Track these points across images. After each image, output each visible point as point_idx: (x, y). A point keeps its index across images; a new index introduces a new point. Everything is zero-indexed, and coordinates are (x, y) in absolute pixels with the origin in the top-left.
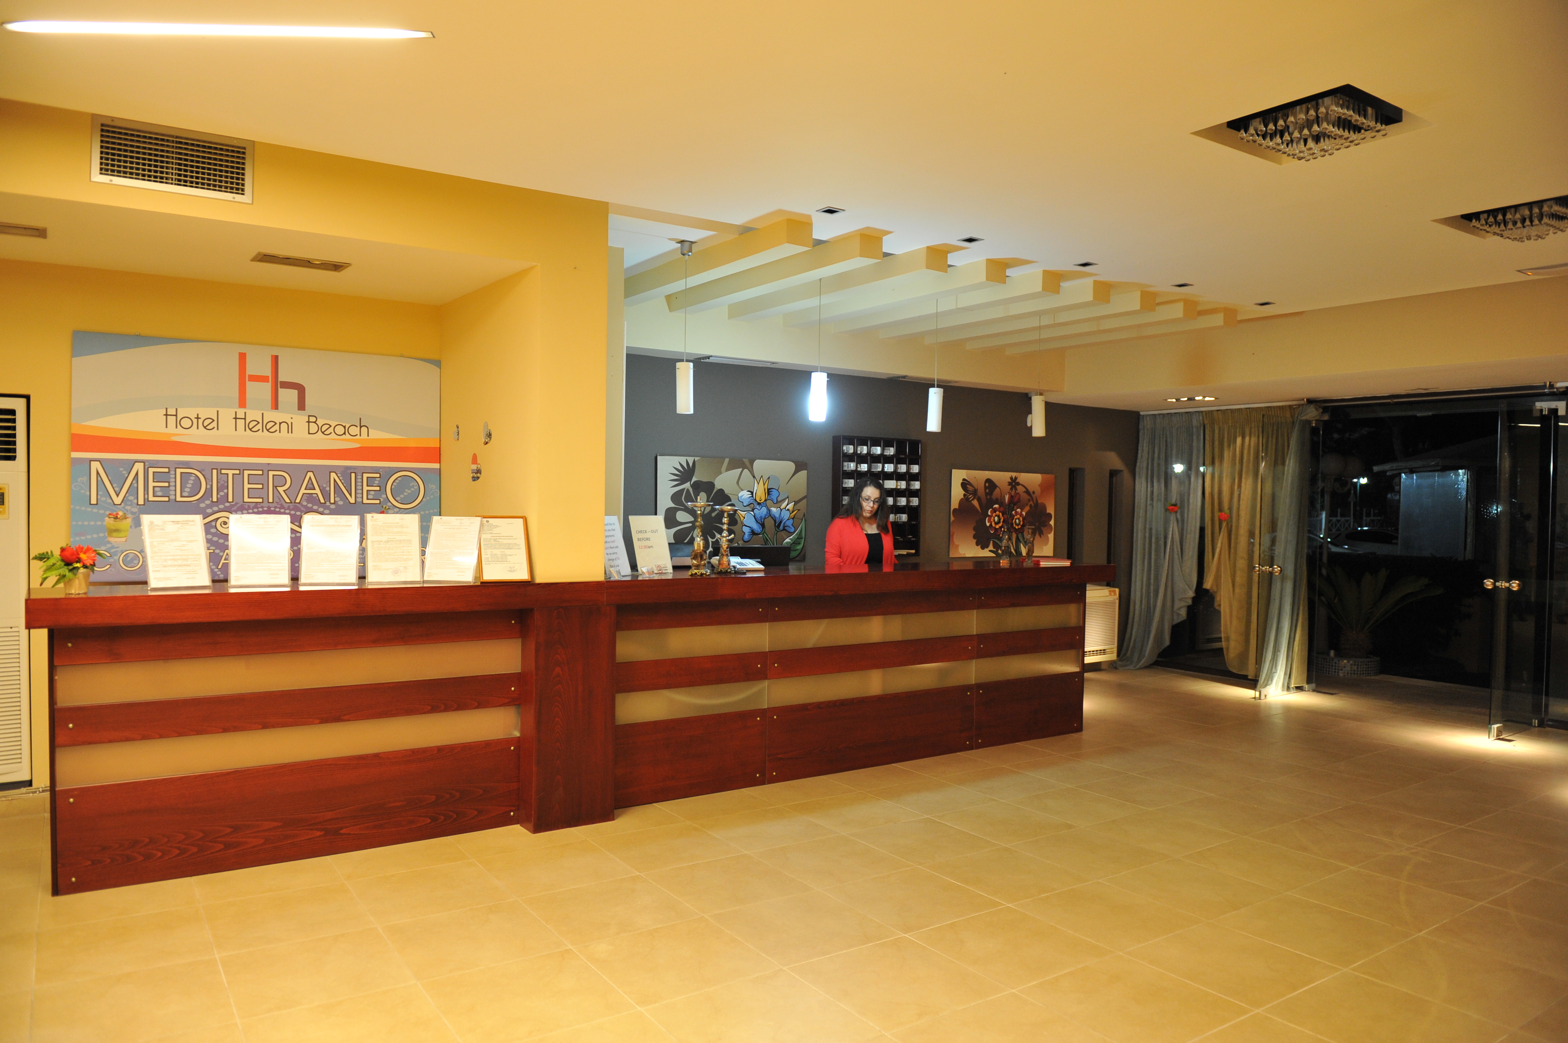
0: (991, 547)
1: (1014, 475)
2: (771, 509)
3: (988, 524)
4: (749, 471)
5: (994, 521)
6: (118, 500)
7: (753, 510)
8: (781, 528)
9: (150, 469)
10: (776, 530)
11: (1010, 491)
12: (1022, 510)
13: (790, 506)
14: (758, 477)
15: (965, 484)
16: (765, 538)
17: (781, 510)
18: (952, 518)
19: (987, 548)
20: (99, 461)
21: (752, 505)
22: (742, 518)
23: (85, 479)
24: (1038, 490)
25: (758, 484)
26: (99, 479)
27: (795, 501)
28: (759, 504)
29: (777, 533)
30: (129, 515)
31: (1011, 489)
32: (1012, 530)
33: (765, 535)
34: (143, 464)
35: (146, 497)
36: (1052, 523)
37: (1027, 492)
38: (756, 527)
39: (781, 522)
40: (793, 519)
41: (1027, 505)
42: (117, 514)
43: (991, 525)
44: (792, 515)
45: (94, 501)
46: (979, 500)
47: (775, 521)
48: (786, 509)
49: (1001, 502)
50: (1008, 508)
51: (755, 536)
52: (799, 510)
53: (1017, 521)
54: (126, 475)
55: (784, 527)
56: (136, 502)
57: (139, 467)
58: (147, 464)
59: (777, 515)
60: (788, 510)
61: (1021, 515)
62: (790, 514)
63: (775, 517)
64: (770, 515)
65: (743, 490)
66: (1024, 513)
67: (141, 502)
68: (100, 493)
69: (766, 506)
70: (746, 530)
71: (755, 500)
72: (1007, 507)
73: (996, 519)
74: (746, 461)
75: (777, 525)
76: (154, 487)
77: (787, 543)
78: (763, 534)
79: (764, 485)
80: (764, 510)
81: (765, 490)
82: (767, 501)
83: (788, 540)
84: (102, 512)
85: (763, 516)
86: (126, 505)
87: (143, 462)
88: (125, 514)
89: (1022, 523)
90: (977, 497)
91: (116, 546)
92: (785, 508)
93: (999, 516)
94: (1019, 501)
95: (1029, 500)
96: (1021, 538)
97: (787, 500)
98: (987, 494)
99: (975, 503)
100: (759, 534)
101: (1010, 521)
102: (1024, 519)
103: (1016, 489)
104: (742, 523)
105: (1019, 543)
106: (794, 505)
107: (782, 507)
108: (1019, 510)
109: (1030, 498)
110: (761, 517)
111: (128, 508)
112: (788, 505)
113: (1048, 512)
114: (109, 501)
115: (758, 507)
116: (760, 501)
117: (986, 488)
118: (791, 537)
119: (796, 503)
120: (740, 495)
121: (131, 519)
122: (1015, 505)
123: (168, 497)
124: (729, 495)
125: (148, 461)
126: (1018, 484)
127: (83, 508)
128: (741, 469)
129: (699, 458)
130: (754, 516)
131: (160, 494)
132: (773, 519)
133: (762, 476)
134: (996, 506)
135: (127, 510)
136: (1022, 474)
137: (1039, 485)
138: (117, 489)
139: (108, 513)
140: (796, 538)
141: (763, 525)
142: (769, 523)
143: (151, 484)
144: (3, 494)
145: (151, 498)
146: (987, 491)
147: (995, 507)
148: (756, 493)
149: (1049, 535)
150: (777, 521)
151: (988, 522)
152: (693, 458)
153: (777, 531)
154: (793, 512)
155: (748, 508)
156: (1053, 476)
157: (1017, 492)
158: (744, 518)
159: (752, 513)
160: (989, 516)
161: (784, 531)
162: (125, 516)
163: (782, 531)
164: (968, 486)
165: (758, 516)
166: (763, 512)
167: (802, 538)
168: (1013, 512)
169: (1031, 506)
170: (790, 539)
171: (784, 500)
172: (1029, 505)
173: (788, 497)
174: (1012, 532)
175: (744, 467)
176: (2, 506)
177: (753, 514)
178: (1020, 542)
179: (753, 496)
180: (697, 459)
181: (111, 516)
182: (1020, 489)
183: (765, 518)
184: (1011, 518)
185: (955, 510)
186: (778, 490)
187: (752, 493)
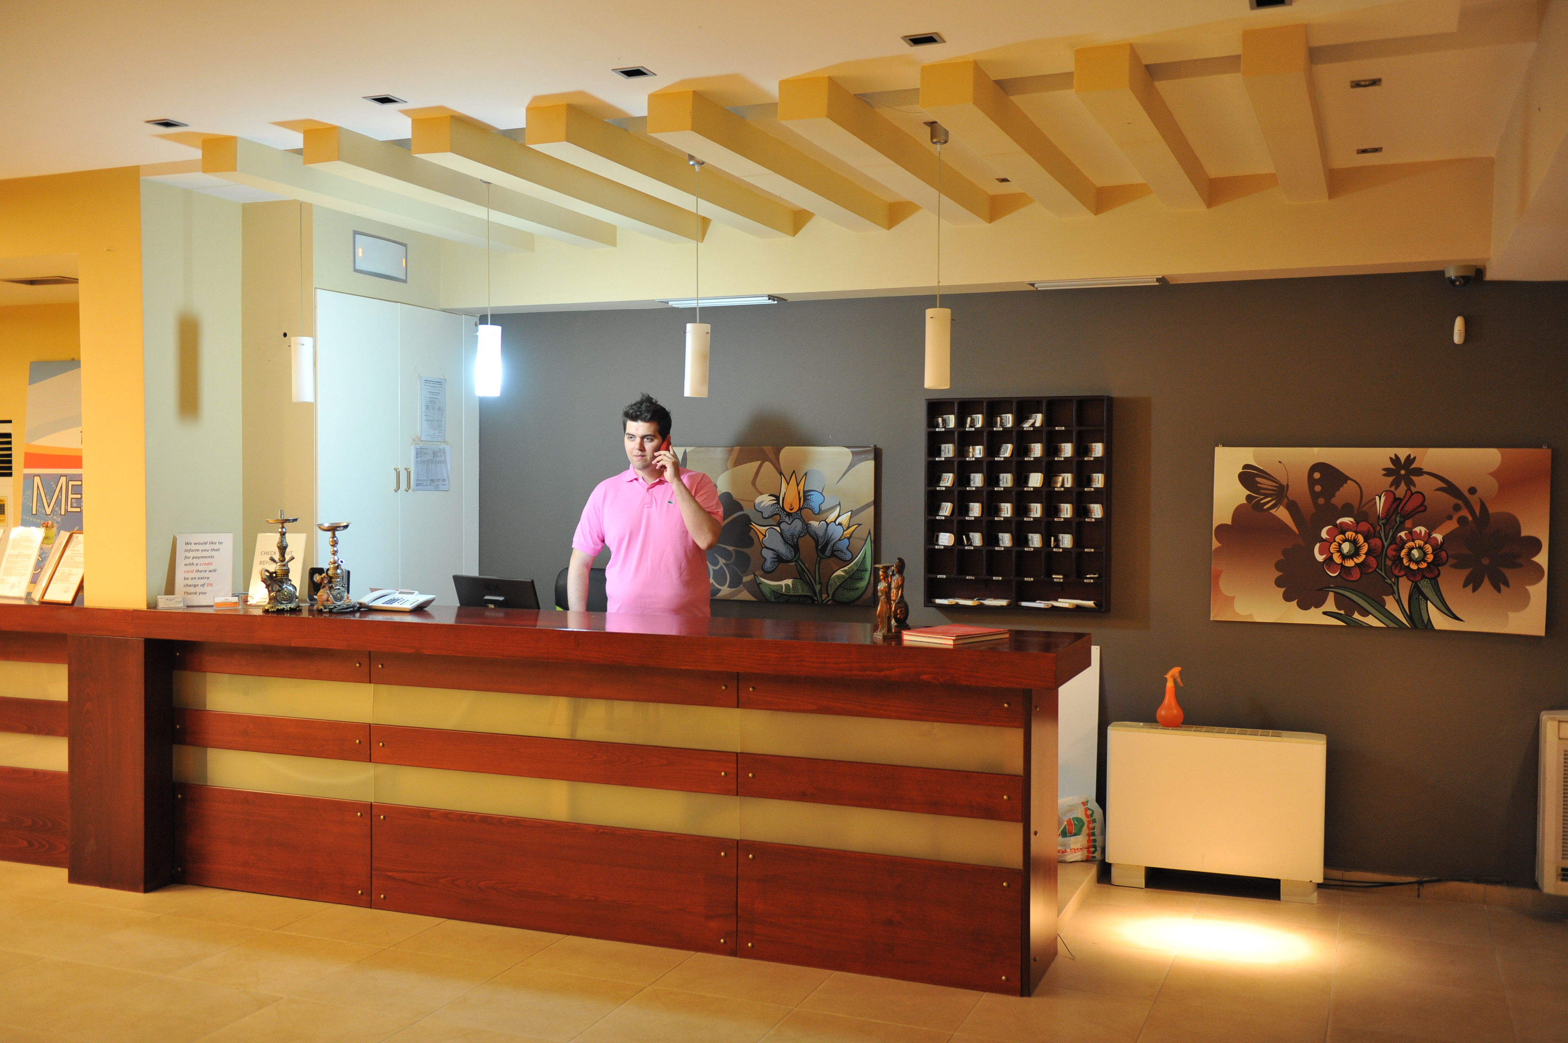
0: (1330, 605)
1: (1403, 453)
2: (810, 522)
3: (1320, 558)
4: (774, 465)
5: (1340, 550)
6: (49, 512)
7: (779, 525)
8: (828, 552)
9: (70, 482)
10: (819, 556)
11: (1393, 489)
12: (1431, 528)
13: (844, 519)
14: (787, 475)
15: (1248, 476)
16: (799, 567)
17: (828, 525)
18: (1215, 544)
19: (1318, 606)
20: (39, 476)
21: (778, 517)
22: (761, 537)
23: (31, 491)
24: (1488, 487)
25: (788, 484)
26: (39, 491)
27: (852, 511)
28: (789, 515)
29: (820, 561)
30: (55, 525)
31: (1396, 484)
32: (1396, 572)
33: (800, 562)
34: (65, 477)
35: (66, 508)
36: (1542, 559)
37: (1450, 488)
38: (783, 549)
39: (827, 543)
40: (849, 538)
41: (1450, 518)
42: (48, 523)
43: (1330, 559)
44: (846, 532)
45: (34, 512)
46: (1293, 508)
47: (817, 542)
48: (837, 523)
49: (1362, 514)
50: (1384, 525)
51: (782, 565)
52: (860, 525)
53: (1416, 553)
54: (55, 488)
55: (833, 551)
56: (60, 513)
57: (63, 480)
58: (68, 477)
59: (820, 533)
60: (840, 524)
61: (1428, 539)
62: (844, 531)
63: (816, 535)
64: (808, 532)
65: (762, 494)
66: (1439, 537)
67: (63, 513)
68: (38, 504)
69: (801, 518)
70: (768, 555)
71: (783, 508)
72: (1381, 522)
73: (1346, 547)
74: (768, 449)
75: (819, 547)
76: (72, 499)
77: (838, 577)
78: (796, 561)
79: (798, 485)
80: (798, 525)
81: (799, 493)
82: (803, 511)
83: (839, 572)
84: (39, 521)
85: (796, 534)
86: (53, 515)
87: (65, 476)
88: (52, 523)
89: (1430, 558)
90: (1286, 501)
91: (45, 552)
92: (835, 522)
93: (1354, 542)
94: (1422, 507)
95: (1457, 508)
96: (1428, 591)
97: (838, 509)
98: (1314, 495)
99: (1282, 513)
100: (790, 561)
101: (1391, 552)
102: (1437, 549)
103: (1410, 483)
104: (761, 543)
105: (1422, 601)
106: (851, 517)
107: (828, 520)
108: (1421, 529)
109: (1460, 502)
110: (792, 535)
111: (55, 517)
112: (839, 516)
113: (1524, 533)
114: (44, 511)
115: (787, 519)
116: (791, 510)
117: (1311, 481)
118: (846, 568)
119: (854, 513)
120: (757, 501)
121: (56, 527)
122: (1406, 517)
123: (80, 508)
124: (739, 501)
125: (69, 475)
126: (1419, 472)
127: (28, 518)
128: (760, 462)
129: (692, 448)
130: (781, 534)
131: (75, 505)
132: (814, 539)
133: (794, 472)
134: (1348, 520)
135: (54, 520)
136: (1431, 450)
137: (1493, 474)
138: (49, 501)
139: (42, 522)
140: (856, 569)
141: (796, 548)
142: (806, 544)
143: (70, 496)
144: (4, 505)
145: (70, 509)
146: (1318, 488)
147: (1341, 523)
148: (783, 499)
149: (1530, 588)
150: (820, 541)
151: (1321, 553)
152: (684, 449)
153: (821, 558)
154: (848, 528)
155: (771, 521)
156: (1544, 454)
157: (1413, 489)
158: (765, 536)
159: (778, 529)
160: (1322, 540)
161: (834, 559)
162: (53, 525)
163: (829, 557)
164: (1258, 479)
165: (787, 534)
166: (796, 527)
167: (866, 570)
168: (1402, 534)
169: (1462, 521)
170: (845, 571)
171: (832, 509)
172: (1456, 517)
173: (840, 504)
174: (1397, 577)
175: (764, 458)
176: (3, 515)
177: (780, 531)
178: (1427, 599)
179: (778, 503)
180: (688, 449)
181: (44, 525)
182: (1422, 483)
183: (799, 537)
184: (1393, 546)
185: (1221, 527)
186: (821, 494)
187: (777, 498)
